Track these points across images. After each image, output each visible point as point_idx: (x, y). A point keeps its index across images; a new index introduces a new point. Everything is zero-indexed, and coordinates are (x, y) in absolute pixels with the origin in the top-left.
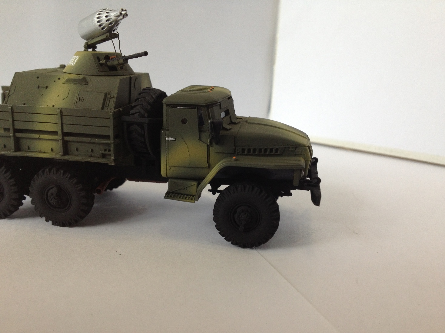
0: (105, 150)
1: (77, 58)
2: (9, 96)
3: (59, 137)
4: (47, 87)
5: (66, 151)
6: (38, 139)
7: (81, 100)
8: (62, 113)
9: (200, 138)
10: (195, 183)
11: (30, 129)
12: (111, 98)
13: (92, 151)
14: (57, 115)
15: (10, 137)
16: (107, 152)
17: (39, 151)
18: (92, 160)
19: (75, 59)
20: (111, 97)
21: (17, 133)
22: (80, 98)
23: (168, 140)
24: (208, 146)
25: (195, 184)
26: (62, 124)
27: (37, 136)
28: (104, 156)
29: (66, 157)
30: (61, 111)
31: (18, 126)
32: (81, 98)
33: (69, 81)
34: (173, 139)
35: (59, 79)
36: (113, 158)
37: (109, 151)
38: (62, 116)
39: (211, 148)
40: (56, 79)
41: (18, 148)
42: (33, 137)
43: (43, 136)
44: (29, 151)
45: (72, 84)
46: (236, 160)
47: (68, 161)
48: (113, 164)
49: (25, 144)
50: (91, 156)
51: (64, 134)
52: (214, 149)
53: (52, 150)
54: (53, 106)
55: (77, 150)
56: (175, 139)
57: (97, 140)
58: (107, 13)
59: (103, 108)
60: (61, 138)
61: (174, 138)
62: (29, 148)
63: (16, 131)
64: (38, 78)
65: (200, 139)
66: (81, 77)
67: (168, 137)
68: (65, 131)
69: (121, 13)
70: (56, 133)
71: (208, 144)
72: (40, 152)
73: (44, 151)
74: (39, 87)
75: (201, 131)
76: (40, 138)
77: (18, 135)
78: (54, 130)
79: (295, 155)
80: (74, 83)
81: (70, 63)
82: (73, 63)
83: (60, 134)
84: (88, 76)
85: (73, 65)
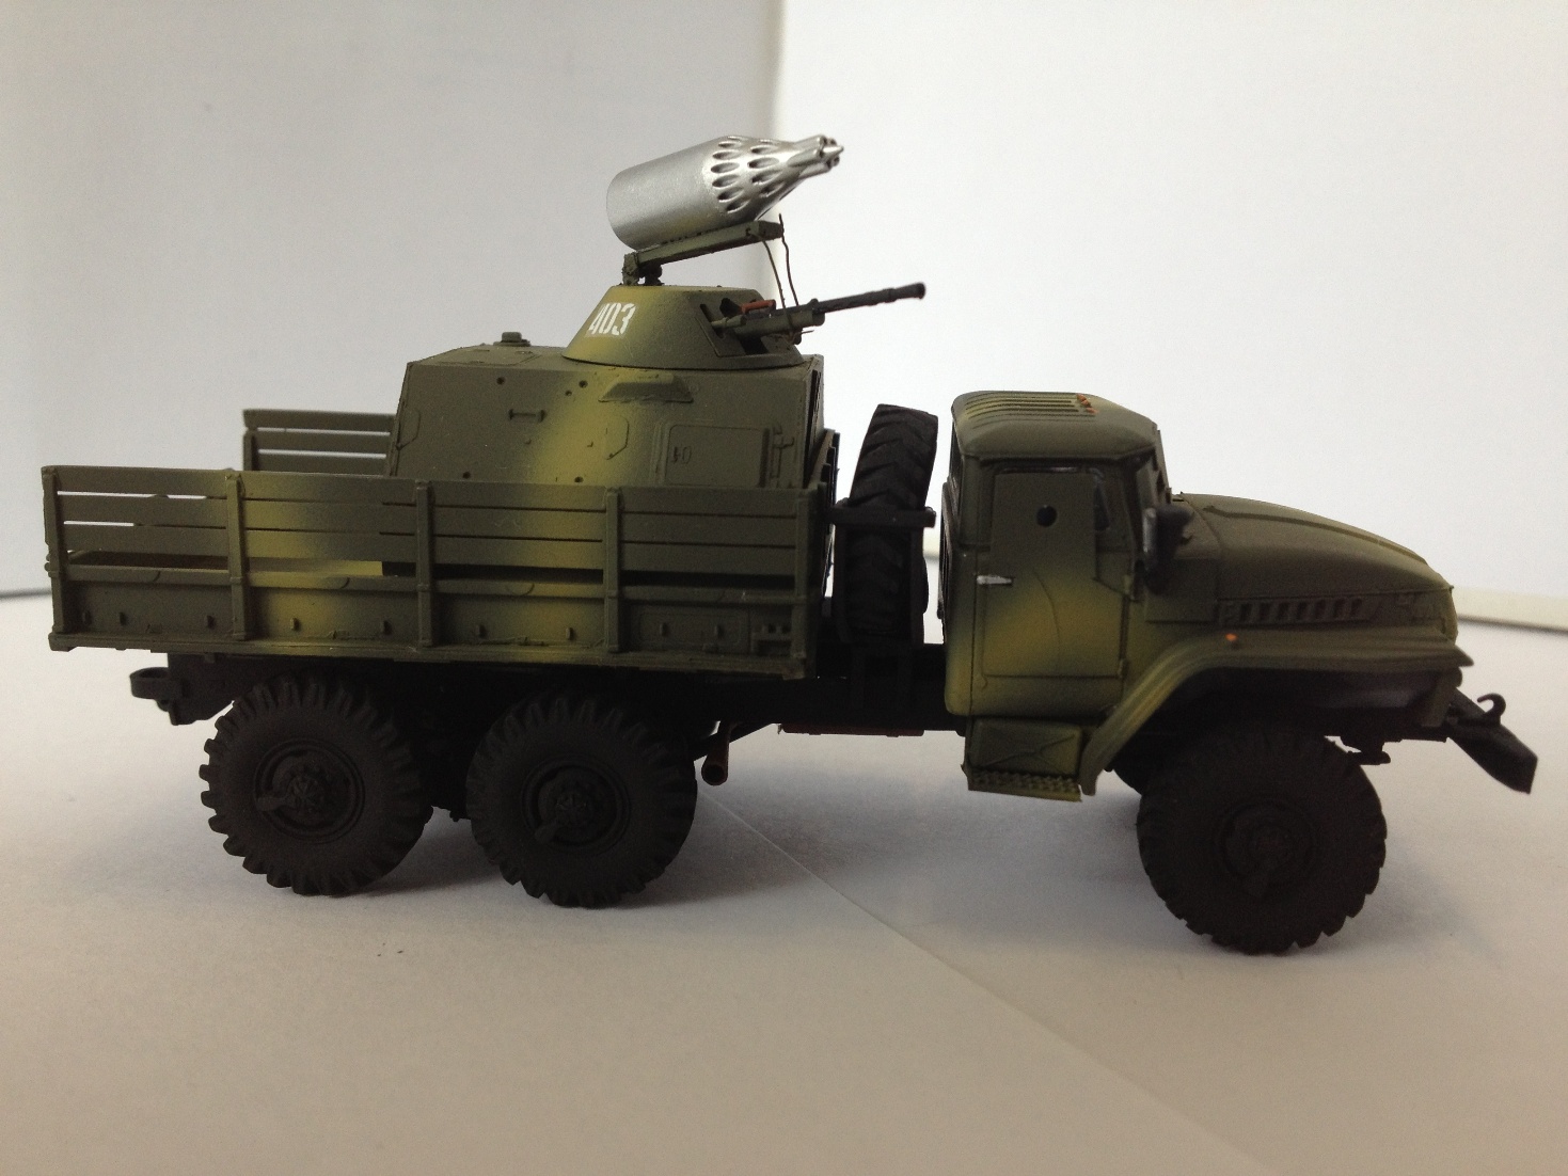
0: (772, 629)
1: (628, 310)
2: (402, 447)
3: (609, 587)
4: (543, 415)
5: (628, 639)
6: (526, 598)
7: (680, 458)
8: (622, 505)
9: (1098, 571)
10: (1074, 733)
11: (495, 562)
12: (786, 446)
13: (721, 632)
14: (604, 511)
15: (414, 595)
16: (778, 635)
17: (522, 641)
18: (725, 665)
19: (622, 315)
20: (785, 443)
21: (442, 578)
22: (676, 449)
23: (985, 586)
24: (1126, 600)
25: (1073, 737)
26: (621, 542)
27: (521, 587)
28: (764, 649)
29: (630, 659)
30: (620, 499)
31: (449, 554)
32: (680, 452)
33: (623, 392)
34: (1004, 581)
35: (583, 384)
36: (798, 654)
37: (786, 629)
38: (621, 512)
39: (1133, 608)
40: (575, 388)
41: (443, 632)
42: (505, 592)
43: (544, 588)
44: (484, 644)
45: (636, 404)
46: (1235, 645)
47: (634, 671)
48: (800, 675)
49: (467, 619)
50: (715, 651)
51: (626, 578)
52: (1148, 607)
53: (573, 635)
54: (578, 480)
55: (666, 630)
56: (1009, 581)
57: (744, 596)
58: (756, 151)
59: (762, 483)
60: (614, 593)
61: (1006, 577)
62: (483, 632)
63: (440, 571)
64: (501, 381)
65: (1099, 578)
66: (666, 377)
67: (984, 573)
68: (631, 565)
69: (821, 154)
70: (593, 576)
71: (1127, 591)
72: (526, 644)
73: (540, 640)
74: (512, 415)
75: (1100, 549)
76: (533, 593)
77: (448, 586)
78: (590, 566)
79: (1414, 621)
80: (643, 398)
81: (601, 331)
82: (619, 329)
83: (610, 576)
84: (690, 374)
85: (617, 334)
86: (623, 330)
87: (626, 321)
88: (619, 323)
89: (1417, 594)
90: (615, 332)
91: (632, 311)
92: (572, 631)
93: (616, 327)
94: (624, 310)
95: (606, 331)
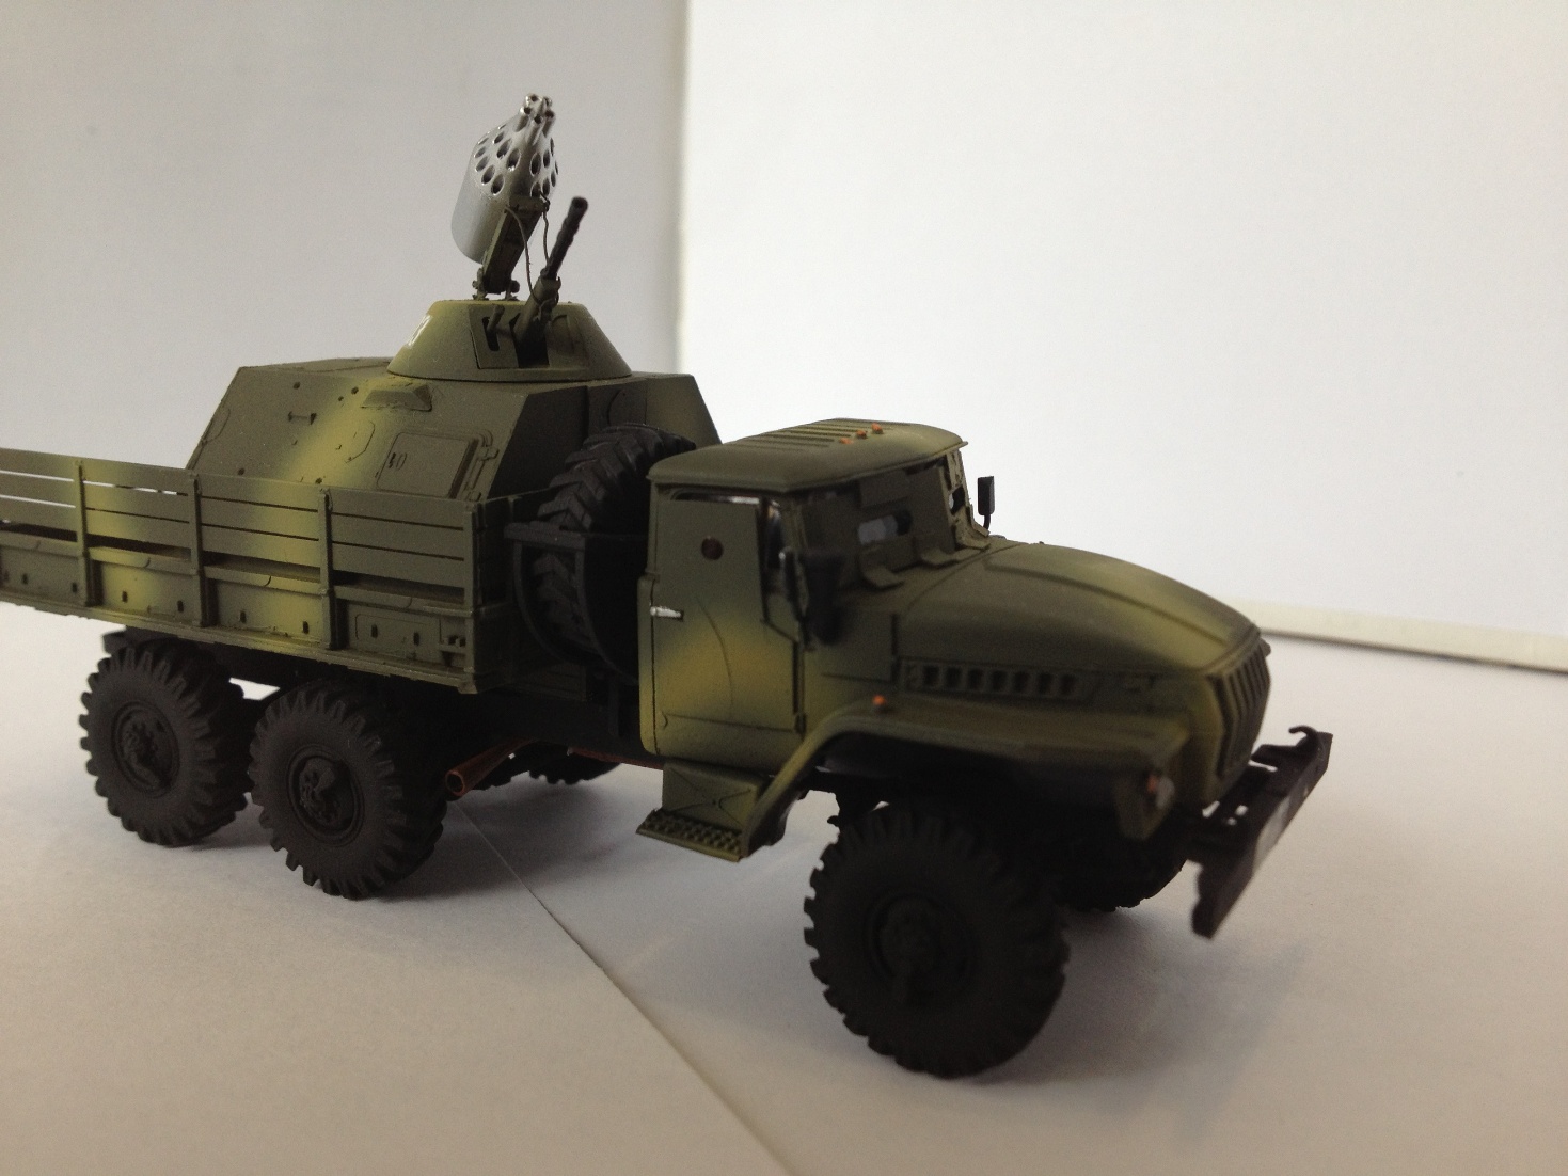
0: (452, 641)
2: (207, 443)
3: (320, 587)
4: (313, 417)
5: (340, 635)
6: (265, 588)
7: (394, 465)
8: (330, 507)
9: (767, 613)
10: (749, 785)
11: (243, 554)
12: (488, 459)
13: (417, 639)
14: (318, 511)
15: (190, 576)
16: (456, 648)
17: (272, 630)
18: (411, 672)
19: (420, 327)
20: (489, 455)
21: (208, 565)
22: (394, 455)
23: (657, 617)
24: (795, 647)
25: (746, 790)
26: (330, 542)
27: (260, 579)
28: (448, 659)
29: (340, 658)
30: (328, 500)
31: (216, 542)
32: (397, 458)
33: (381, 398)
34: (671, 613)
35: (355, 391)
36: (470, 668)
37: (462, 642)
38: (329, 514)
39: (805, 657)
40: (347, 395)
41: (212, 617)
42: (251, 582)
43: (279, 582)
44: (246, 631)
45: (387, 411)
46: (885, 710)
47: (343, 669)
48: (473, 690)
49: (230, 603)
50: (413, 659)
51: (338, 578)
52: (821, 659)
53: (306, 628)
54: (318, 481)
55: (375, 632)
56: (678, 615)
59: (453, 494)
60: (324, 591)
61: (676, 611)
62: (243, 618)
63: (209, 558)
64: (297, 386)
65: (767, 619)
66: (418, 383)
67: (658, 605)
68: (340, 566)
70: (312, 572)
71: (798, 638)
72: (275, 634)
73: (284, 632)
74: (290, 417)
75: (767, 588)
76: (269, 586)
77: (214, 572)
78: (310, 563)
80: (392, 405)
83: (323, 574)
84: (437, 383)
85: (410, 345)
86: (414, 341)
87: (420, 332)
88: (416, 333)
90: (410, 343)
91: (426, 323)
92: (305, 625)
93: (412, 339)
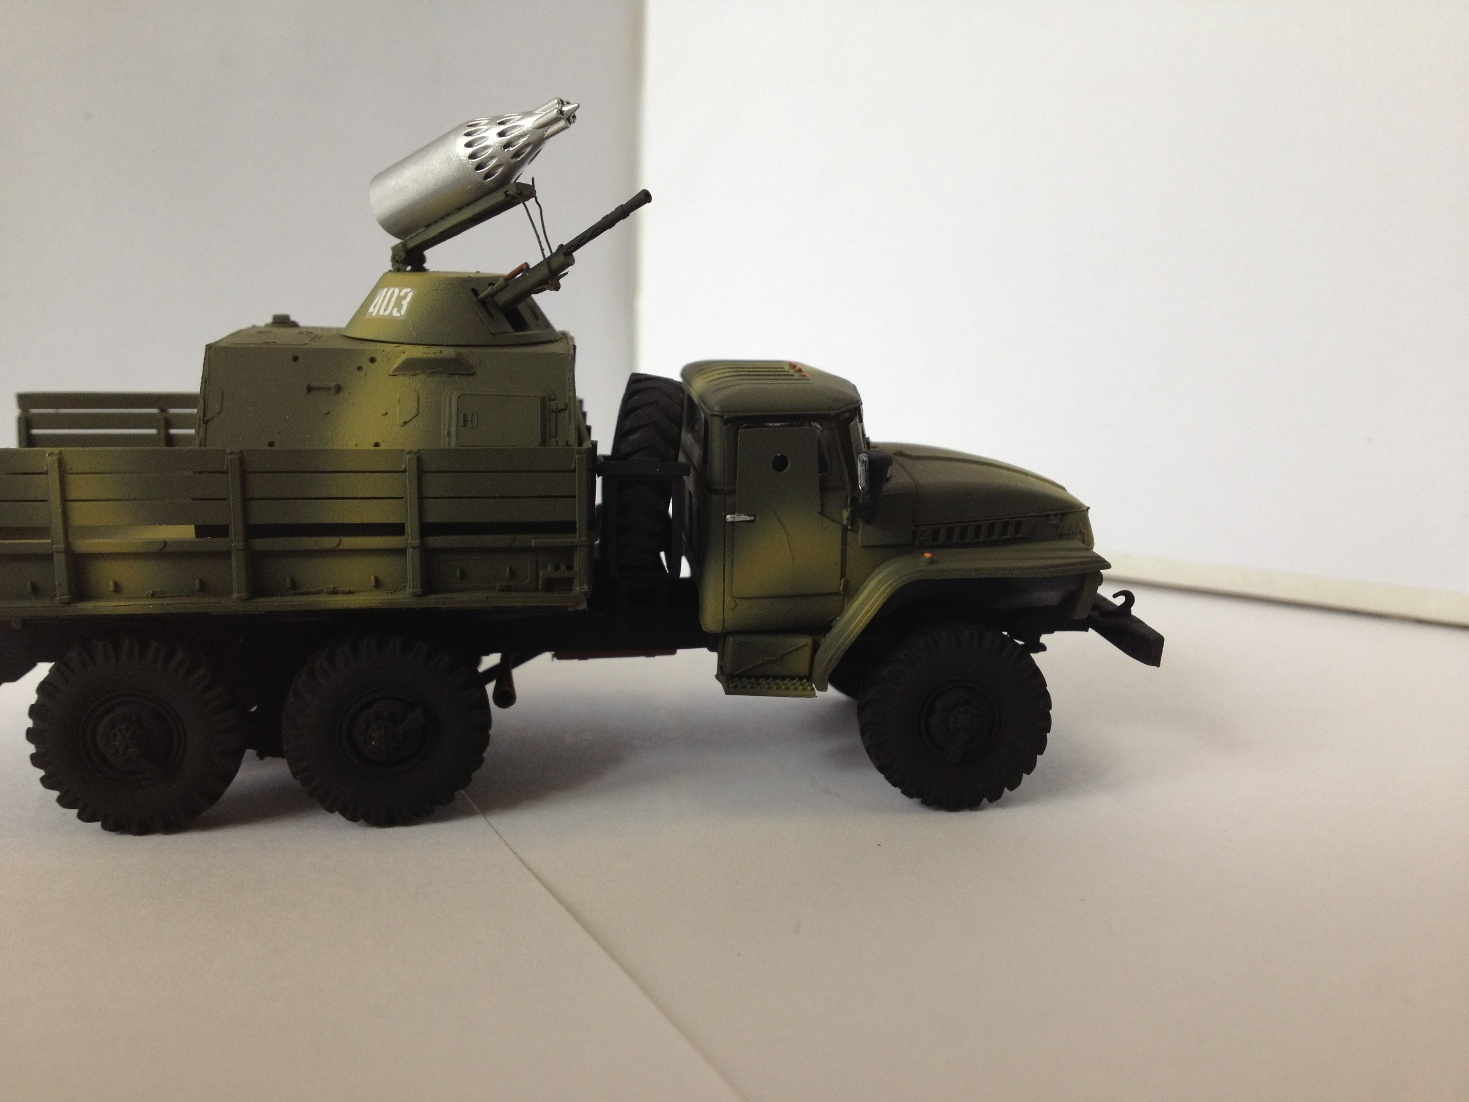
0: (557, 568)
1: (405, 295)
2: (208, 421)
3: (411, 539)
4: (339, 389)
5: (429, 585)
6: (334, 552)
7: (469, 423)
8: (422, 466)
9: (822, 505)
10: (807, 641)
11: (304, 521)
12: (561, 410)
13: (513, 573)
14: (405, 471)
15: (227, 555)
16: (563, 573)
17: (331, 590)
18: (517, 600)
19: (400, 299)
20: (560, 408)
22: (464, 415)
23: (733, 523)
24: (845, 529)
25: (806, 645)
26: (422, 498)
27: (330, 542)
28: (551, 585)
29: (433, 601)
30: (419, 460)
31: (262, 515)
32: (469, 417)
33: (410, 367)
34: (748, 518)
35: (373, 360)
36: (581, 588)
37: (570, 567)
38: (421, 472)
39: (849, 534)
40: (366, 364)
41: (257, 587)
42: (314, 547)
43: (349, 542)
44: (294, 594)
45: (424, 376)
46: (932, 561)
47: (436, 611)
48: (584, 606)
49: (279, 572)
50: (508, 589)
51: (427, 529)
52: (863, 535)
53: (378, 582)
54: (377, 445)
55: (463, 575)
56: (753, 518)
57: (534, 541)
59: (544, 442)
60: (417, 542)
61: (750, 515)
62: (294, 584)
63: (253, 531)
65: (822, 513)
66: (449, 353)
67: (732, 513)
68: (433, 517)
70: (397, 529)
71: (845, 522)
72: (335, 592)
73: (347, 589)
74: (310, 389)
75: (824, 489)
76: (341, 547)
77: (261, 544)
78: (393, 520)
79: (1061, 536)
80: (429, 371)
81: (381, 312)
82: (399, 311)
83: (411, 528)
84: (472, 350)
85: (398, 315)
86: (403, 312)
87: (405, 304)
88: (398, 305)
89: (1063, 515)
90: (396, 314)
91: (410, 295)
92: (376, 579)
93: (395, 310)
94: (402, 294)
95: (387, 313)
